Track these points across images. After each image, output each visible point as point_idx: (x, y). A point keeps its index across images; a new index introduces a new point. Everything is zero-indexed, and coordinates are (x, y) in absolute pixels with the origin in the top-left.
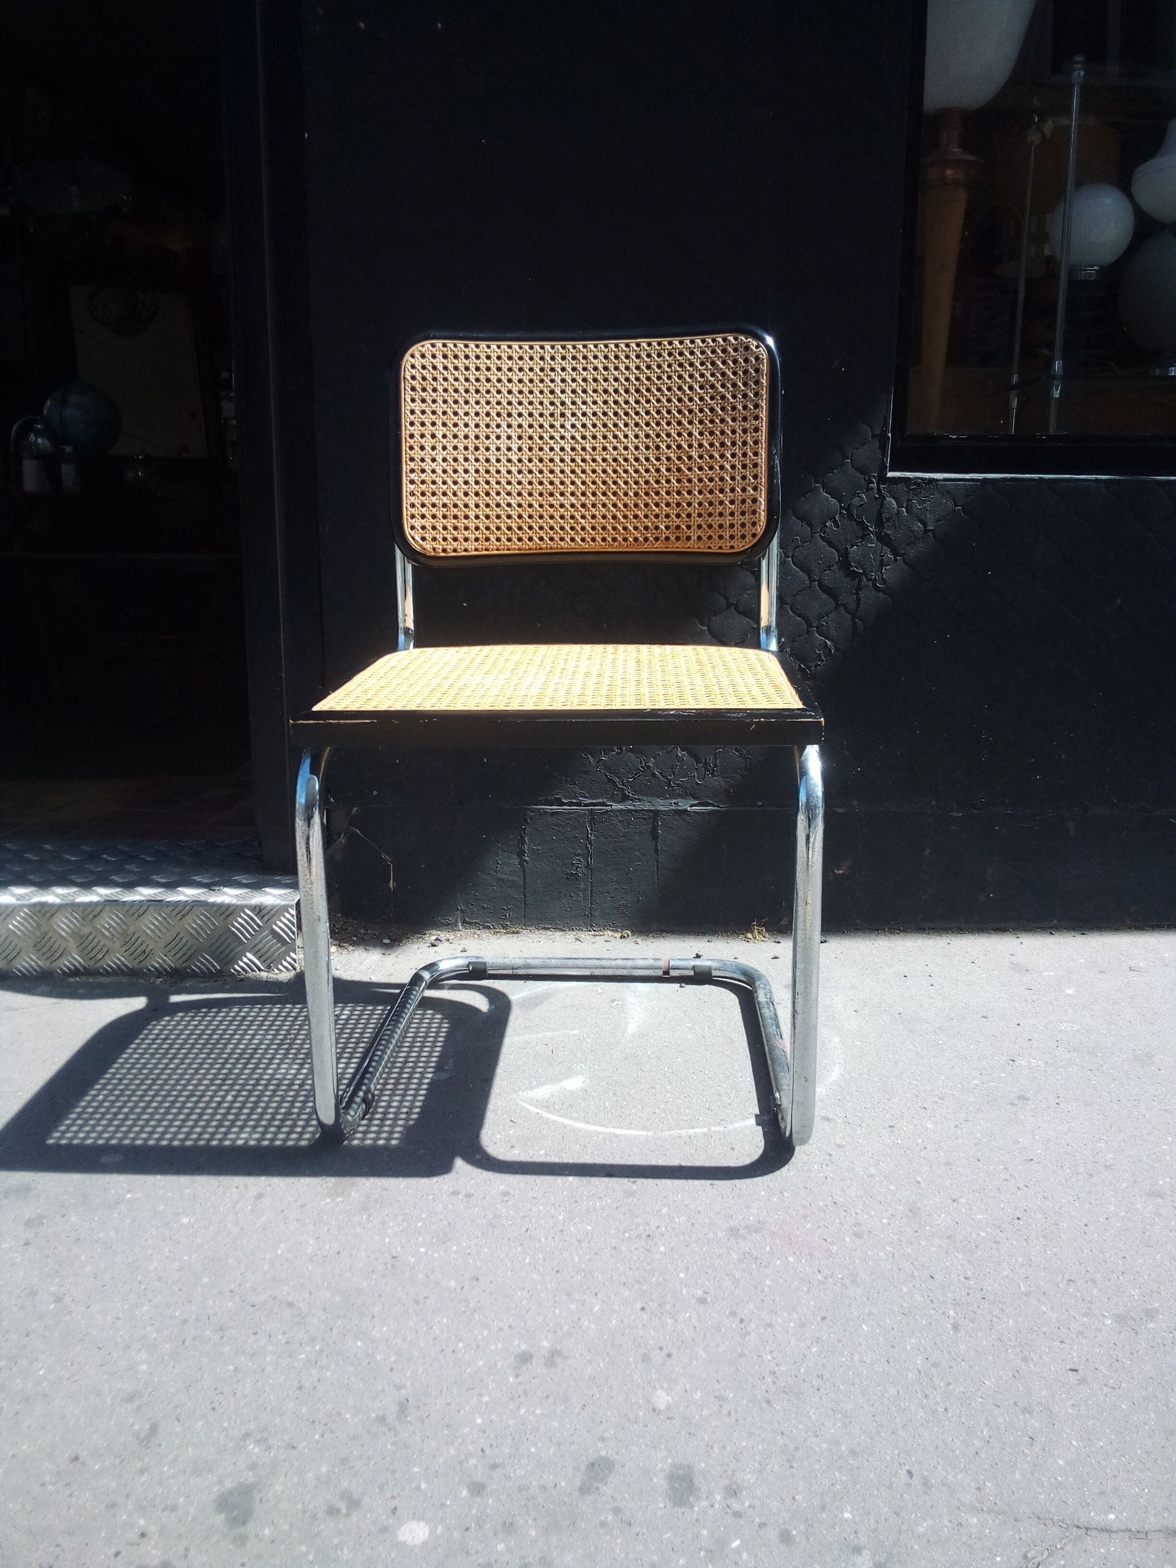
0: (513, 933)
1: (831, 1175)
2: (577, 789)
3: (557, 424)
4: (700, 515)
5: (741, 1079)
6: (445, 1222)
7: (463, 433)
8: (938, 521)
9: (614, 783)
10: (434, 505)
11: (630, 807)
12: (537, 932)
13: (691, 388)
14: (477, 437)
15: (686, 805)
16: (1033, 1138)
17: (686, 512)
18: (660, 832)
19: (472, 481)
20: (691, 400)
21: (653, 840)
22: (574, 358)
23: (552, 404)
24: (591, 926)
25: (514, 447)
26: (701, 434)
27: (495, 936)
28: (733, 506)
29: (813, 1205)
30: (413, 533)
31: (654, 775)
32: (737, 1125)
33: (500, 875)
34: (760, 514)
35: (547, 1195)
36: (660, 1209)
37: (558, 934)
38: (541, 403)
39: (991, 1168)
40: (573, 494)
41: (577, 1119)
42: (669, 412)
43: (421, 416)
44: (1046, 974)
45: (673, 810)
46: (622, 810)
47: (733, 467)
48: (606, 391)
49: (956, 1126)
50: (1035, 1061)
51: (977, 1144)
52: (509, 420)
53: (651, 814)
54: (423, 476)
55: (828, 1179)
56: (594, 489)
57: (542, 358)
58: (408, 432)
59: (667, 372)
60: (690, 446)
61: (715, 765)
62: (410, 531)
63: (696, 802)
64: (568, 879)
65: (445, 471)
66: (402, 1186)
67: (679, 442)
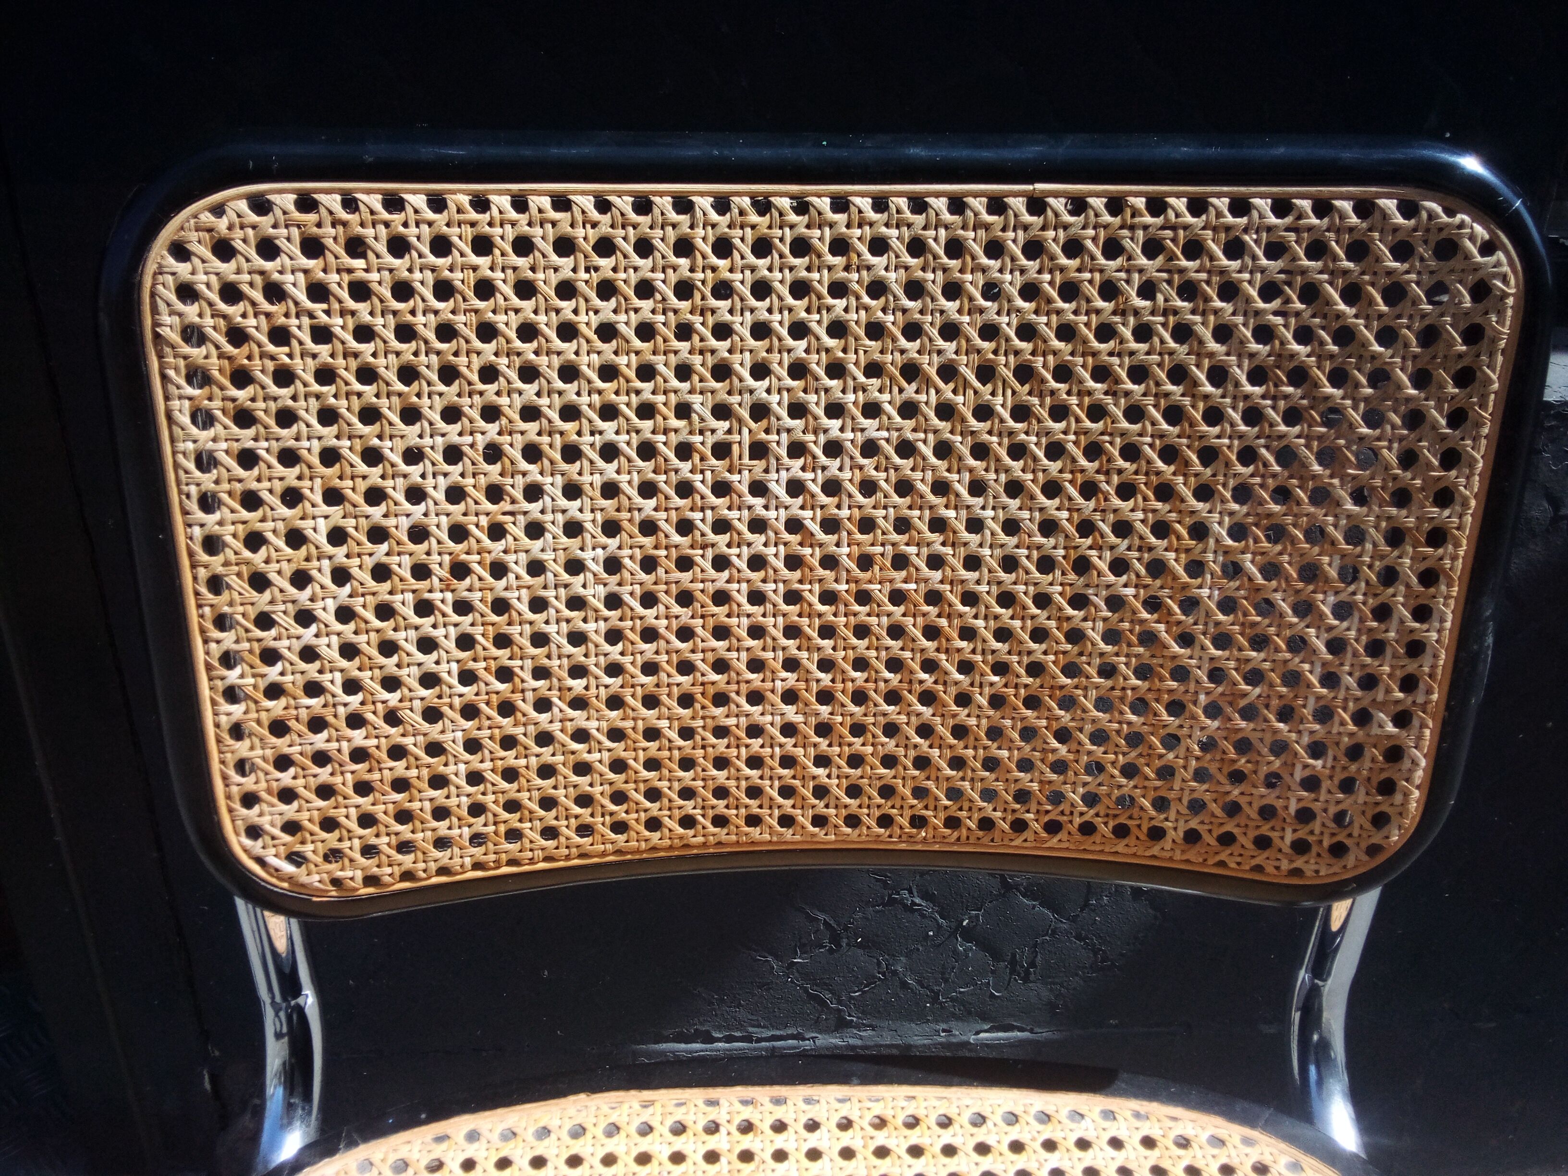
3: (741, 482)
4: (1200, 775)
7: (405, 523)
10: (321, 758)
11: (852, 1041)
13: (1218, 375)
14: (458, 533)
15: (968, 1033)
17: (1158, 763)
19: (449, 672)
20: (1214, 416)
22: (801, 247)
23: (722, 411)
25: (594, 560)
26: (1238, 532)
28: (1319, 763)
30: (256, 846)
31: (904, 985)
34: (1406, 794)
38: (683, 411)
40: (790, 697)
42: (1131, 452)
43: (240, 472)
45: (941, 1044)
46: (837, 1049)
47: (1336, 646)
48: (911, 371)
52: (573, 469)
54: (273, 673)
56: (860, 682)
57: (684, 247)
58: (197, 531)
59: (1136, 312)
60: (1196, 568)
61: (1033, 964)
62: (248, 842)
63: (986, 1027)
65: (349, 651)
67: (1160, 553)
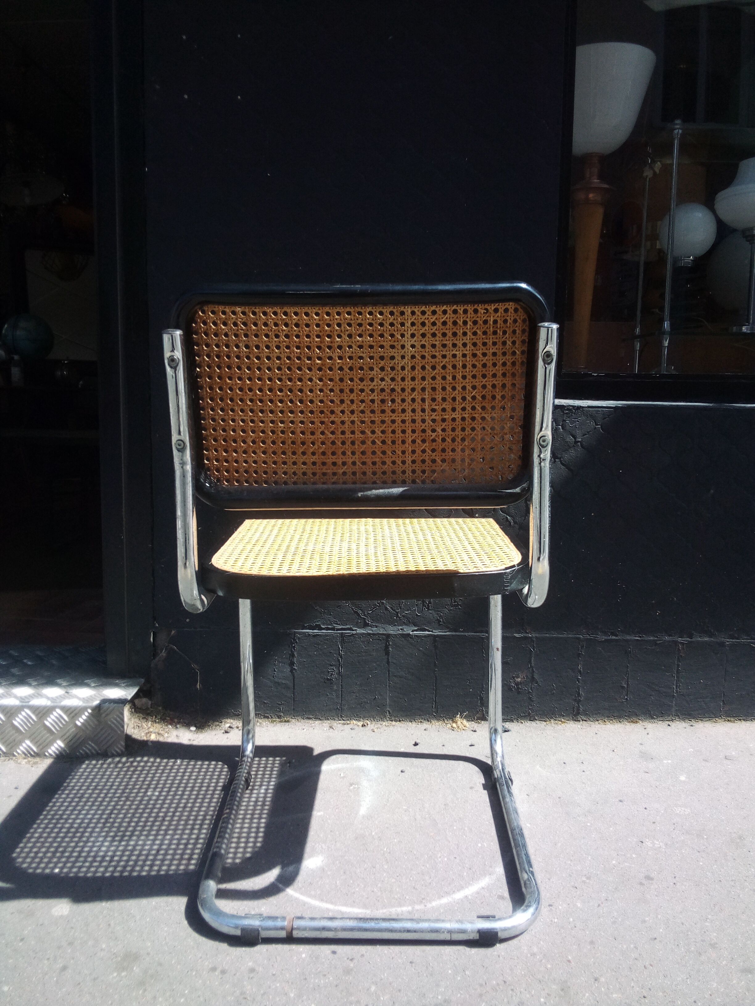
0: (285, 721)
1: (503, 954)
2: (333, 619)
5: (440, 860)
6: (202, 999)
8: (584, 435)
9: (358, 615)
11: (369, 632)
12: (302, 721)
15: (409, 630)
16: (657, 917)
18: (390, 649)
21: (386, 655)
24: (341, 717)
27: (272, 724)
29: (487, 983)
31: (386, 609)
32: (434, 904)
33: (276, 680)
35: (283, 972)
36: (370, 987)
37: (317, 722)
39: (625, 946)
41: (314, 897)
44: (665, 762)
45: (400, 634)
46: (364, 634)
49: (599, 905)
50: (657, 843)
51: (614, 923)
53: (384, 637)
55: (501, 958)
61: (430, 602)
63: (416, 628)
64: (325, 682)
66: (173, 962)
